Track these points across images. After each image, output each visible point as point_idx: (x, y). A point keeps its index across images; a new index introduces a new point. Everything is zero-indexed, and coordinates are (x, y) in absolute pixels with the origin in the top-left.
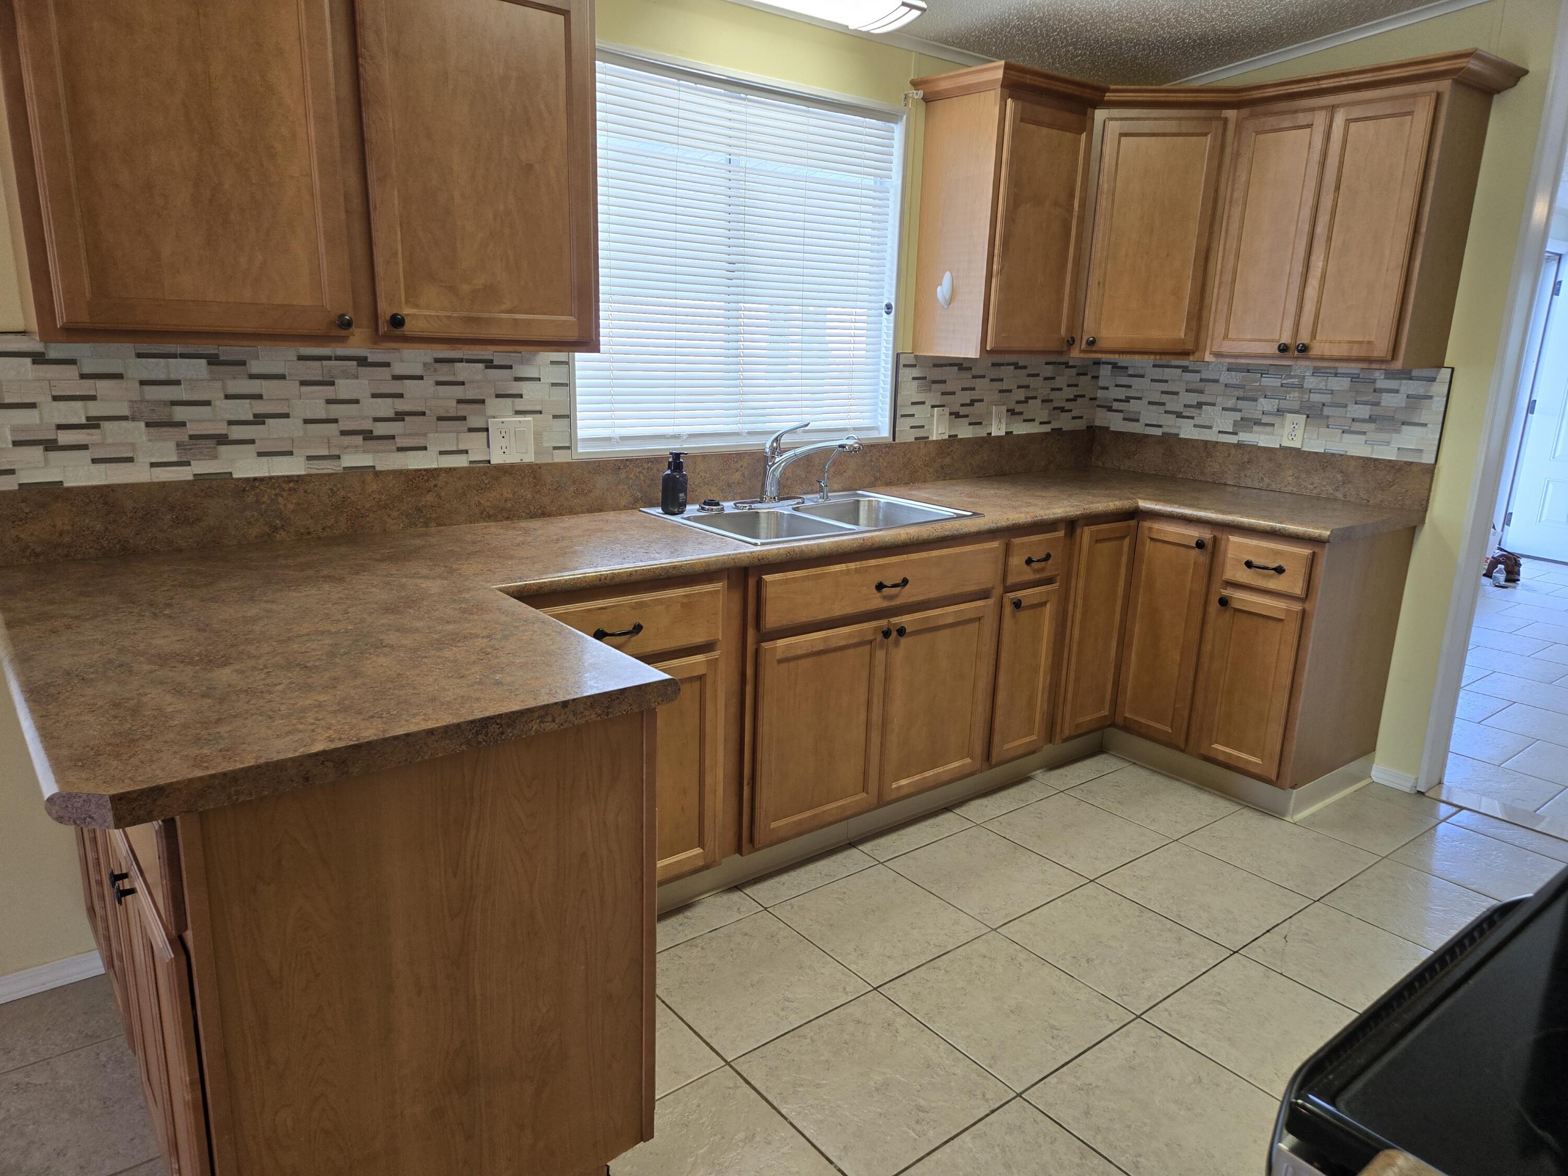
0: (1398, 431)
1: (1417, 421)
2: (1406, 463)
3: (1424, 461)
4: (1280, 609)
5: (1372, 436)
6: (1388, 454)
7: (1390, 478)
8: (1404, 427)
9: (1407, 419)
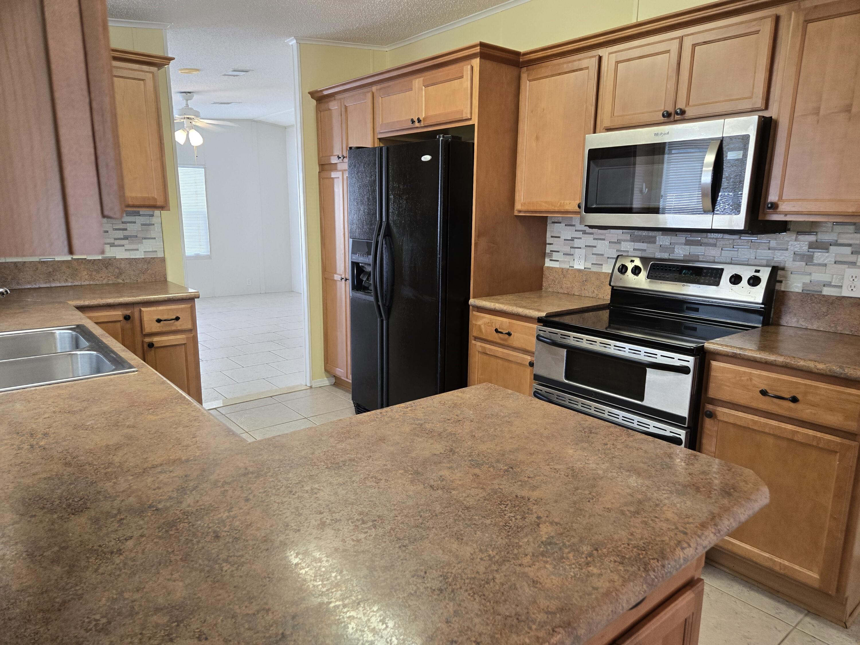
0: (142, 243)
1: (150, 237)
2: (151, 258)
3: (159, 256)
4: (183, 339)
5: (127, 247)
6: (139, 255)
7: (145, 267)
8: (144, 240)
9: (144, 236)
